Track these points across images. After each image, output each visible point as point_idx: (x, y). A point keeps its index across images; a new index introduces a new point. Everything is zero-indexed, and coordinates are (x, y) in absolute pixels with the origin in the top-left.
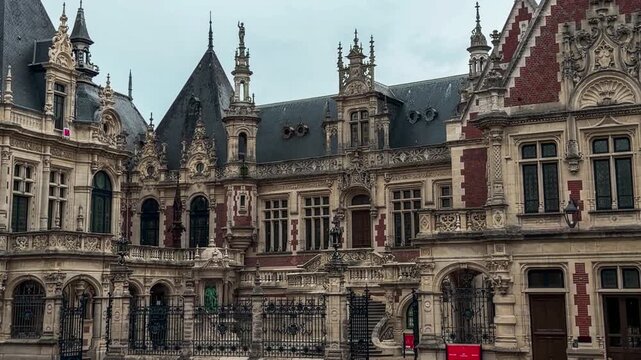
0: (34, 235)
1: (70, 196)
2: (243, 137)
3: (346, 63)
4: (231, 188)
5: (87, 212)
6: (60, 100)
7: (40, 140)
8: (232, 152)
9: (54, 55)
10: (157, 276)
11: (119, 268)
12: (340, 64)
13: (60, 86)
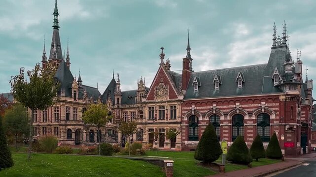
0: (70, 121)
1: (78, 113)
2: (118, 99)
3: (139, 83)
4: (116, 110)
5: (81, 116)
6: (75, 94)
7: (71, 103)
8: (116, 102)
9: (73, 85)
11: (87, 127)
13: (75, 91)
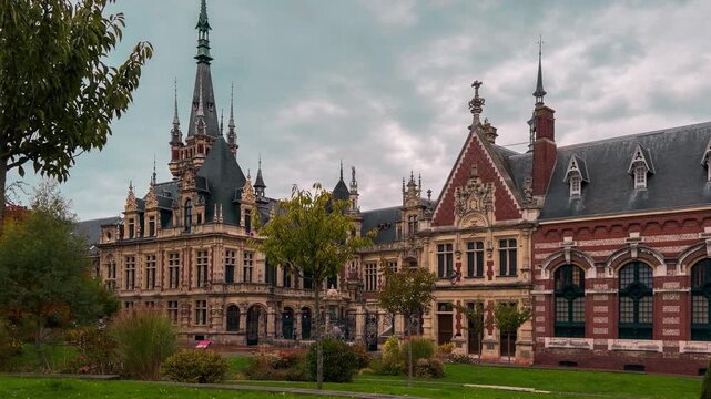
0: (235, 284)
1: (255, 265)
3: (407, 189)
5: (264, 272)
6: (248, 218)
7: (238, 239)
9: (244, 196)
10: (303, 304)
11: (276, 301)
12: (404, 190)
13: (248, 211)
